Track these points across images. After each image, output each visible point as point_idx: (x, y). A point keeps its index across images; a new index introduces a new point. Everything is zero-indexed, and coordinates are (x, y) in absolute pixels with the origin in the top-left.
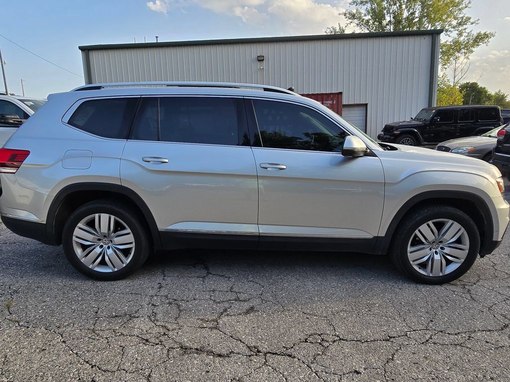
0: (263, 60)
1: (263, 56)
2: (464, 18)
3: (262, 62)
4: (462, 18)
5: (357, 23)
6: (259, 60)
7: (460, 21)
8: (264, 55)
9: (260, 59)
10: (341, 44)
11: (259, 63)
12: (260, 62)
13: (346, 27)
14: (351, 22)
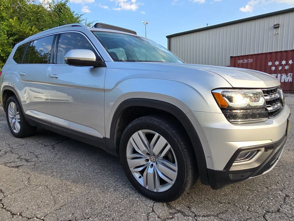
0: (278, 27)
3: (278, 29)
8: (280, 23)
9: (276, 27)
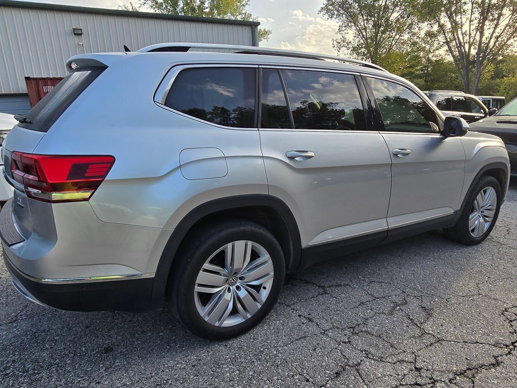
1: (81, 29)
2: (247, 14)
4: (245, 13)
5: (150, 4)
6: (75, 34)
7: (243, 16)
10: (132, 22)
11: (76, 38)
12: (77, 36)
13: (140, 7)
14: (145, 3)
